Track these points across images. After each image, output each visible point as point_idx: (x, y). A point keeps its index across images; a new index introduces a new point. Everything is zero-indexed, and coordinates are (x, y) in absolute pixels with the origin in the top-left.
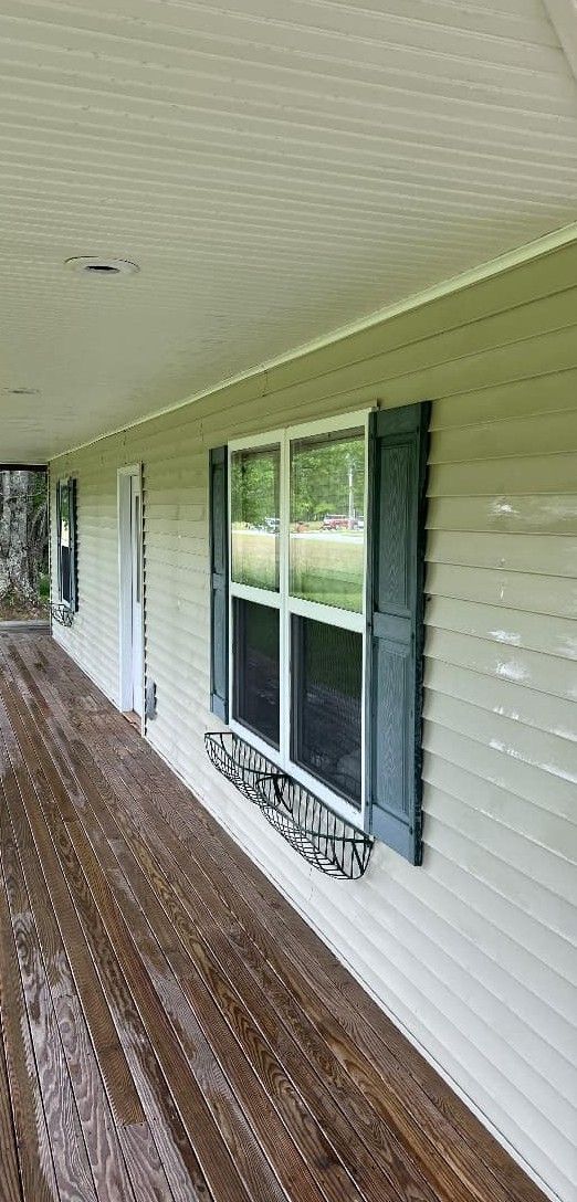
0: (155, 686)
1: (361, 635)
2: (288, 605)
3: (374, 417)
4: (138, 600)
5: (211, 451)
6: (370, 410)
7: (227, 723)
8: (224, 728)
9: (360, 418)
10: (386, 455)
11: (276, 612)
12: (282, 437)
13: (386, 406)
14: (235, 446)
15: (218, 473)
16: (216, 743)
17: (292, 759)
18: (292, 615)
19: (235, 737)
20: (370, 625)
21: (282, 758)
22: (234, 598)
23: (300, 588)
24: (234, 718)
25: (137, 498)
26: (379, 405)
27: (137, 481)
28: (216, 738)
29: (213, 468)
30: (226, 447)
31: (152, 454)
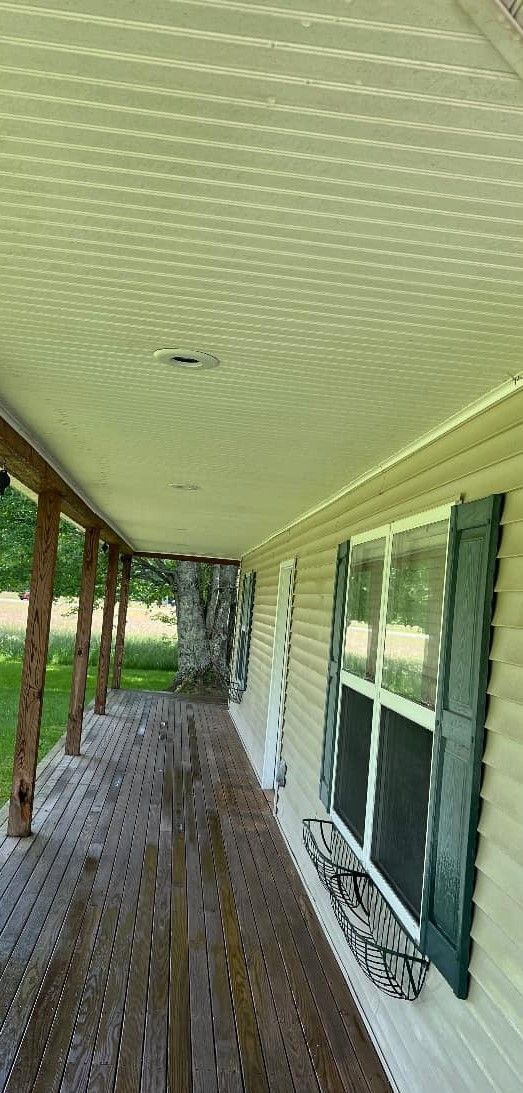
0: (287, 767)
1: (432, 732)
2: (381, 696)
3: (455, 511)
5: (339, 546)
6: (454, 504)
7: (328, 812)
8: (325, 817)
9: (444, 512)
10: (463, 547)
11: (371, 702)
12: (388, 533)
13: (468, 499)
14: (355, 540)
15: (342, 567)
17: (372, 859)
18: (382, 707)
19: (334, 828)
20: (439, 723)
21: (364, 854)
22: (344, 686)
24: (335, 808)
26: (462, 498)
29: (340, 560)
30: (349, 542)
31: (305, 548)
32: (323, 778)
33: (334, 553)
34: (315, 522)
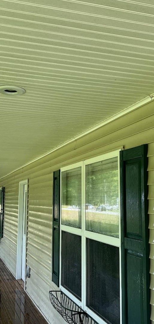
0: (30, 269)
1: (118, 248)
2: (85, 234)
3: (122, 153)
4: (25, 234)
5: (54, 172)
6: (120, 150)
7: (59, 286)
8: (57, 289)
9: (116, 154)
10: (128, 168)
11: (80, 237)
12: (82, 165)
13: (127, 148)
14: (63, 170)
16: (54, 296)
17: (87, 305)
18: (87, 239)
19: (62, 293)
20: (123, 243)
21: (83, 304)
22: (62, 231)
23: (91, 227)
24: (62, 285)
25: (26, 193)
26: (124, 148)
27: (26, 186)
28: (54, 293)
29: (55, 179)
30: (60, 170)
31: (32, 175)
32: (54, 272)
33: (52, 175)
34: (38, 163)
